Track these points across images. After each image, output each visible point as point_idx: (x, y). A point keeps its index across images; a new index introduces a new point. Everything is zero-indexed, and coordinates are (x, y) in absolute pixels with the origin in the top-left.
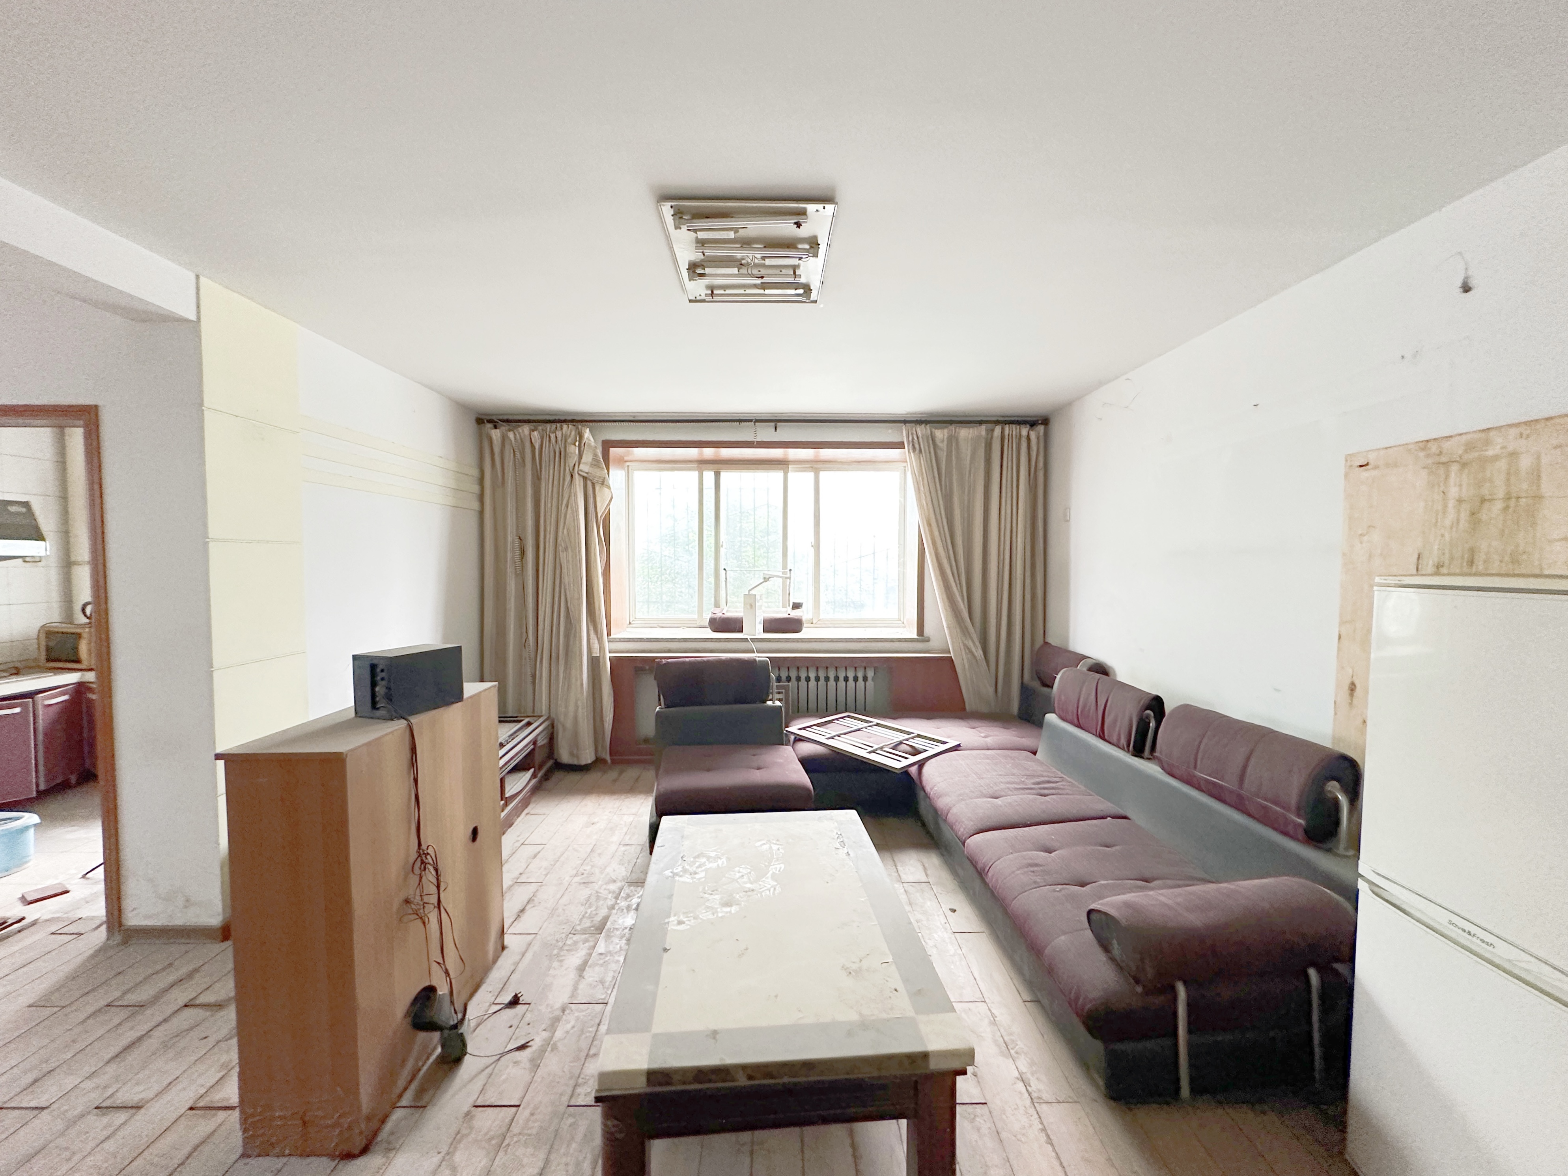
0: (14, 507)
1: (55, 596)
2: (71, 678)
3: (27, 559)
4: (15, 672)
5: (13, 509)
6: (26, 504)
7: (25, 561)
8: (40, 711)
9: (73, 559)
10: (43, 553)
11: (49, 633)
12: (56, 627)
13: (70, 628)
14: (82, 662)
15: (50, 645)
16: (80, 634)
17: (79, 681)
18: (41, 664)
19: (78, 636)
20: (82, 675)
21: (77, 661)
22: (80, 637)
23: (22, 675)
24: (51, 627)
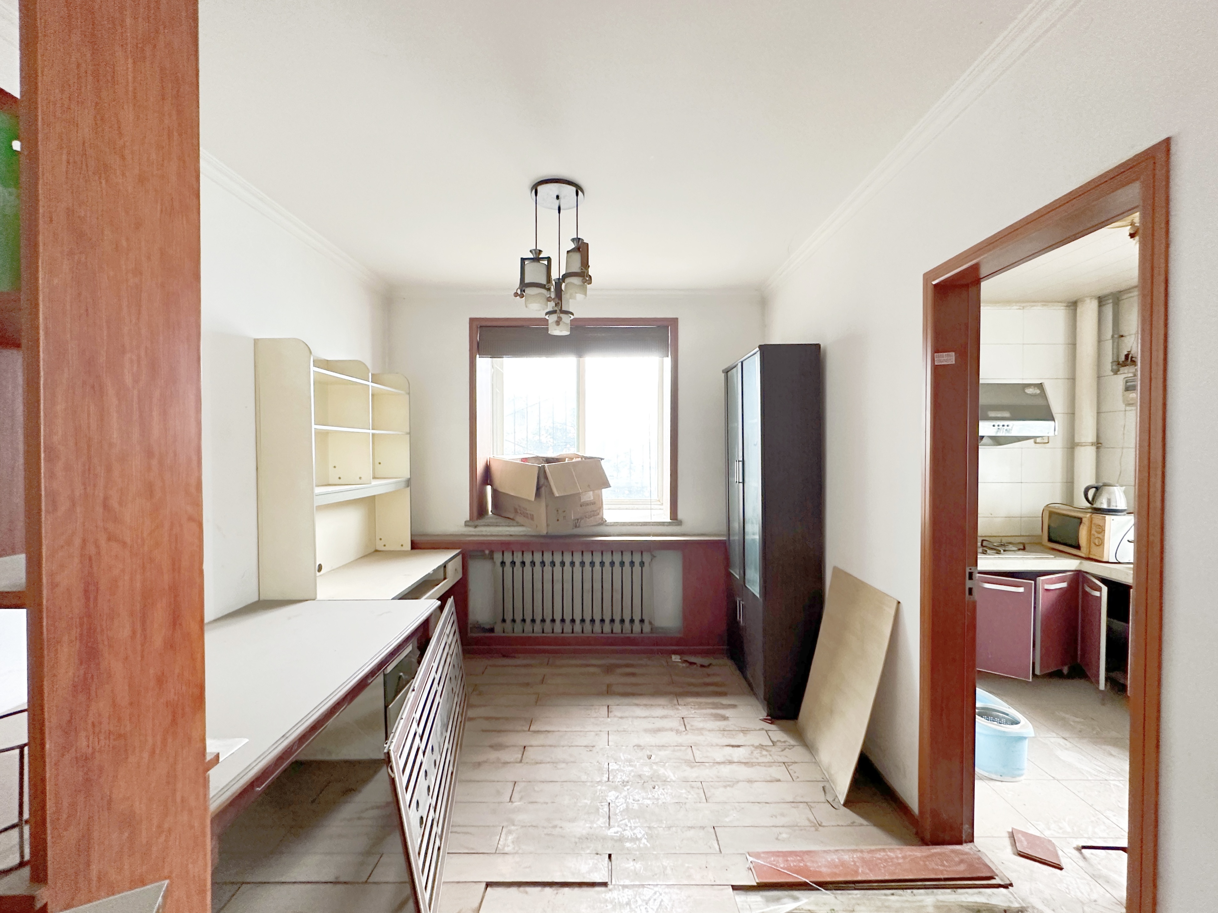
0: (1031, 390)
1: (1058, 476)
2: (1070, 564)
3: (1038, 440)
4: (1022, 547)
5: (1029, 391)
6: (1040, 386)
7: (1036, 443)
8: (1041, 592)
9: (1077, 440)
10: (1051, 434)
11: (1052, 514)
12: (1059, 508)
13: (1070, 510)
14: (1082, 549)
15: (1052, 525)
16: (1080, 519)
17: (1077, 569)
18: (1044, 543)
19: (1079, 521)
20: (1081, 563)
21: (1078, 547)
22: (1081, 523)
23: (1027, 552)
24: (1054, 508)
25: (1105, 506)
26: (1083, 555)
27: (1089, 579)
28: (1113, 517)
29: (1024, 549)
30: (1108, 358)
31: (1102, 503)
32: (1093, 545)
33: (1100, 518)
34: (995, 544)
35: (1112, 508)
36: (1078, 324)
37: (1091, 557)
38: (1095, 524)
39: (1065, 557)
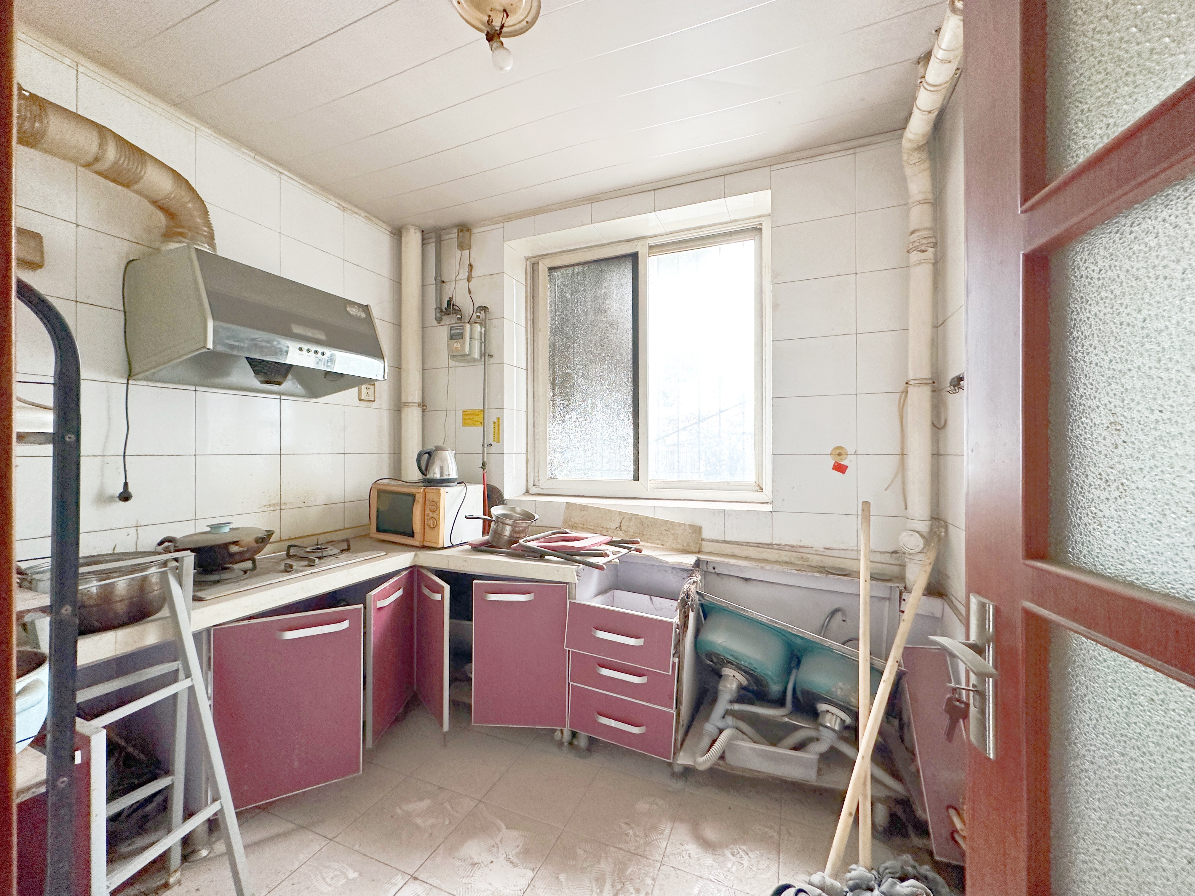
2: (404, 560)
4: (345, 546)
5: (353, 311)
6: (367, 310)
7: (360, 399)
8: (372, 613)
9: (403, 400)
11: (380, 494)
12: (388, 485)
13: (400, 486)
14: (415, 535)
15: (381, 509)
16: (413, 496)
17: (412, 565)
18: (371, 535)
19: (411, 498)
20: (416, 555)
21: (412, 535)
22: (414, 500)
23: (353, 552)
24: (383, 484)
25: (438, 476)
26: (417, 544)
27: (426, 576)
28: (447, 489)
29: (348, 549)
30: (432, 304)
31: (435, 473)
32: (427, 528)
33: (435, 491)
34: (308, 550)
35: (446, 477)
36: (403, 255)
37: (426, 544)
38: (429, 500)
39: (399, 551)
